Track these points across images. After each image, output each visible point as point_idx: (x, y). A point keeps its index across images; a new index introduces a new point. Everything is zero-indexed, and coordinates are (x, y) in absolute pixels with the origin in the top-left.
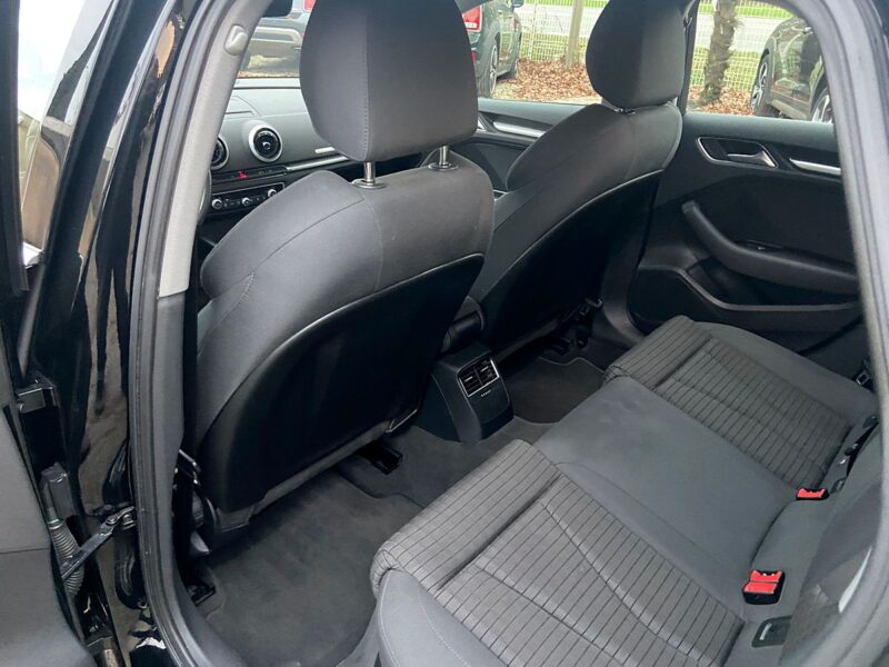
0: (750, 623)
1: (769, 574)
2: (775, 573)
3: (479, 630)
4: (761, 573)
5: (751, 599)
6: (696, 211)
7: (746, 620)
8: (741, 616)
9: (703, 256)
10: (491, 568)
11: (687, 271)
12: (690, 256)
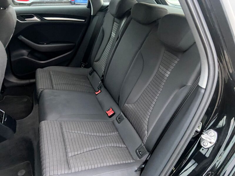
0: (114, 121)
1: (109, 110)
2: (110, 109)
3: (87, 168)
4: (107, 111)
5: (111, 117)
6: (23, 38)
7: (112, 121)
8: (111, 121)
9: (29, 51)
10: (73, 154)
11: (28, 56)
12: (25, 52)
